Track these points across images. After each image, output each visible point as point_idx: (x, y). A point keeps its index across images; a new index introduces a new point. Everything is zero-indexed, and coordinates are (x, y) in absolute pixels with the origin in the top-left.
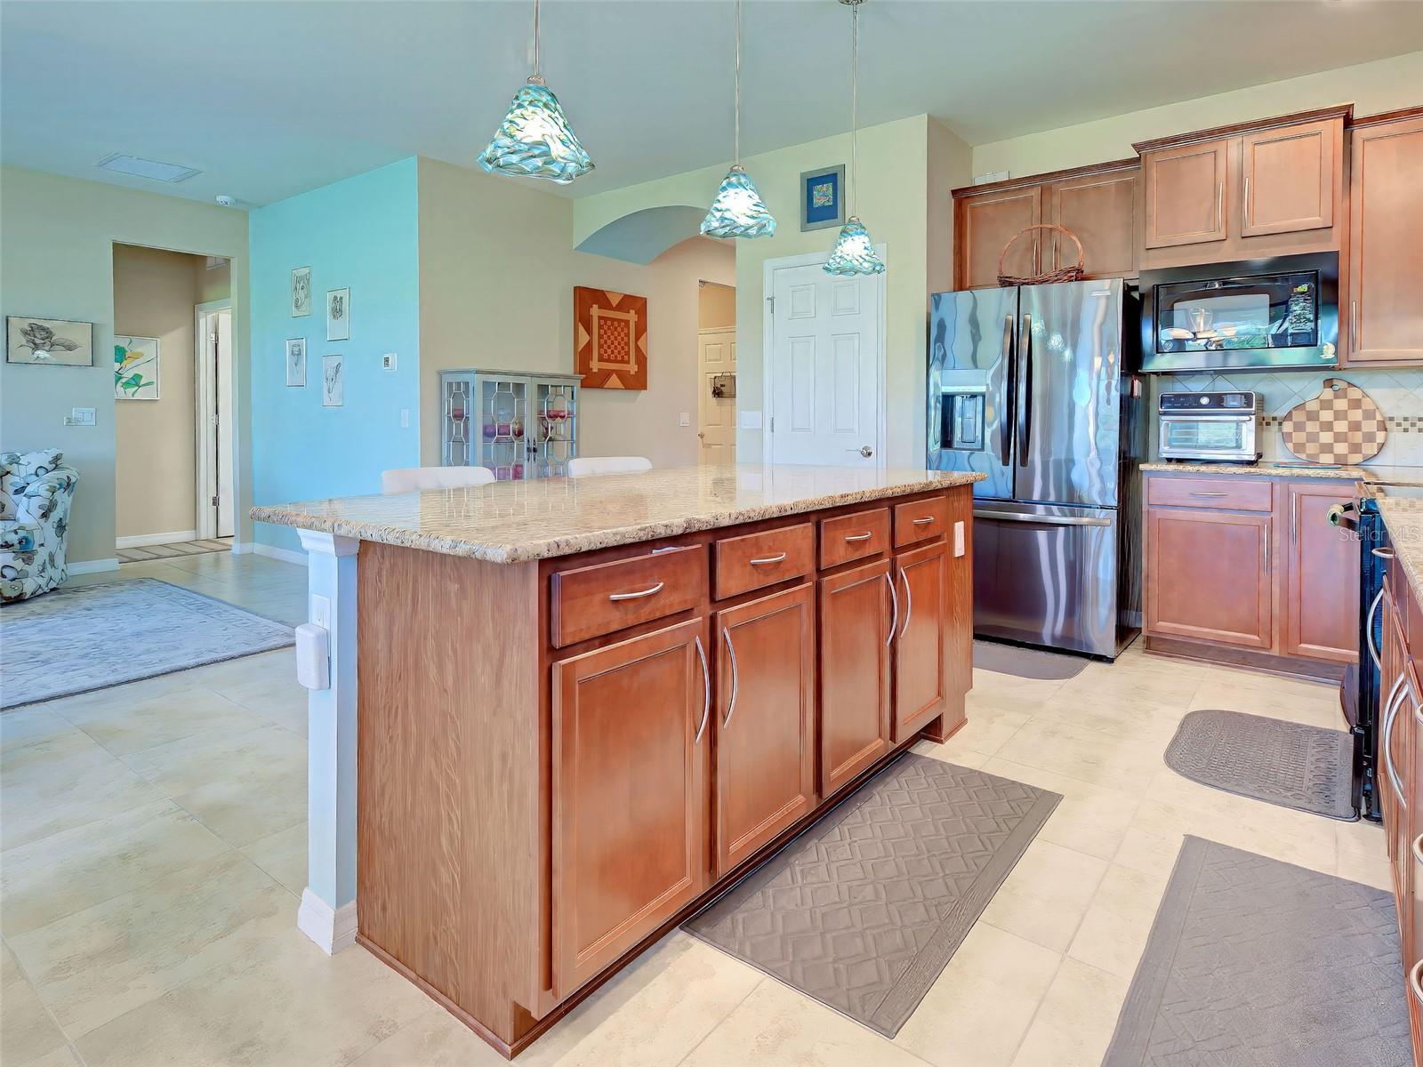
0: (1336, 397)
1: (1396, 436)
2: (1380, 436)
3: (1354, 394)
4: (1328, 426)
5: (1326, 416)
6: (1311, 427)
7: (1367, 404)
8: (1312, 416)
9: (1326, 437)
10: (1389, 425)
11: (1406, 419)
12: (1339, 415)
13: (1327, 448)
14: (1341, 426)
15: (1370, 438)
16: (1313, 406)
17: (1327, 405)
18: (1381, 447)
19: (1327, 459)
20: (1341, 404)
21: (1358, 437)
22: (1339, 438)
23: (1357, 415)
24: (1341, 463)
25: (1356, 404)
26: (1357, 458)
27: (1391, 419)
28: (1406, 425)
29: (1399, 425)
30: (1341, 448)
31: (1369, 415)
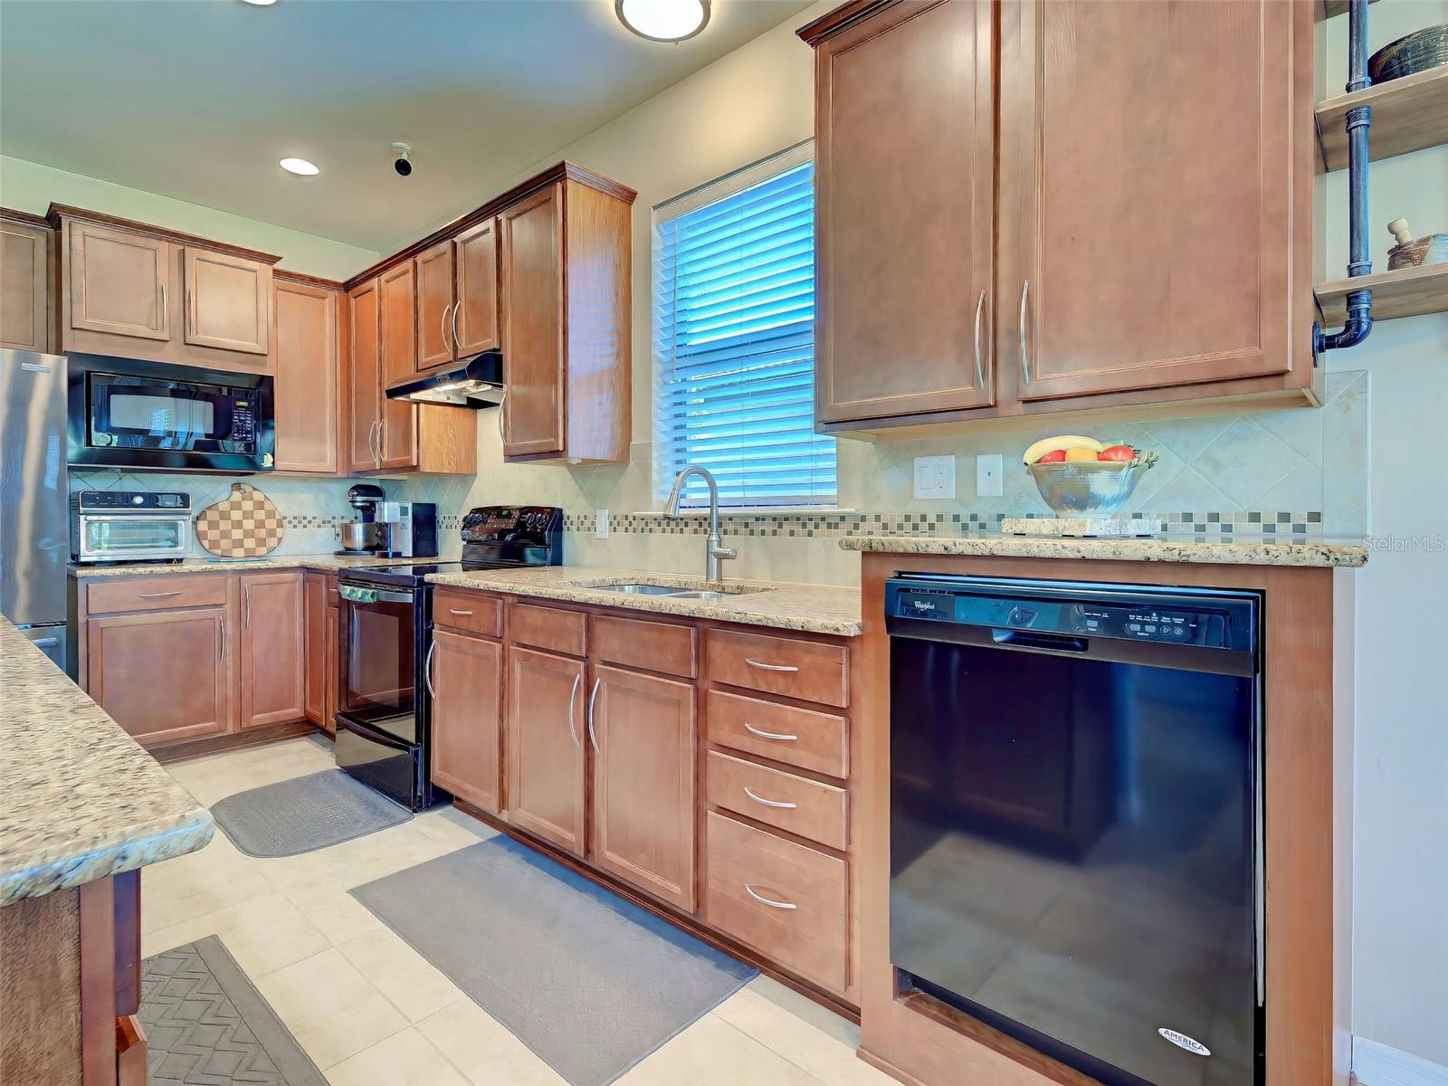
0: (244, 499)
1: (288, 529)
2: (279, 532)
3: (258, 496)
4: (238, 525)
5: (236, 515)
6: (224, 525)
7: (267, 506)
8: (225, 516)
9: (237, 534)
10: (285, 522)
11: (295, 518)
12: (247, 515)
13: (239, 544)
14: (249, 524)
15: (272, 533)
16: (224, 506)
17: (236, 506)
18: (280, 540)
19: (238, 553)
20: (248, 506)
21: (262, 533)
22: (248, 534)
23: (260, 515)
24: (250, 554)
25: (260, 505)
26: (262, 551)
27: (285, 518)
28: (295, 522)
29: (290, 522)
30: (250, 543)
31: (271, 515)
